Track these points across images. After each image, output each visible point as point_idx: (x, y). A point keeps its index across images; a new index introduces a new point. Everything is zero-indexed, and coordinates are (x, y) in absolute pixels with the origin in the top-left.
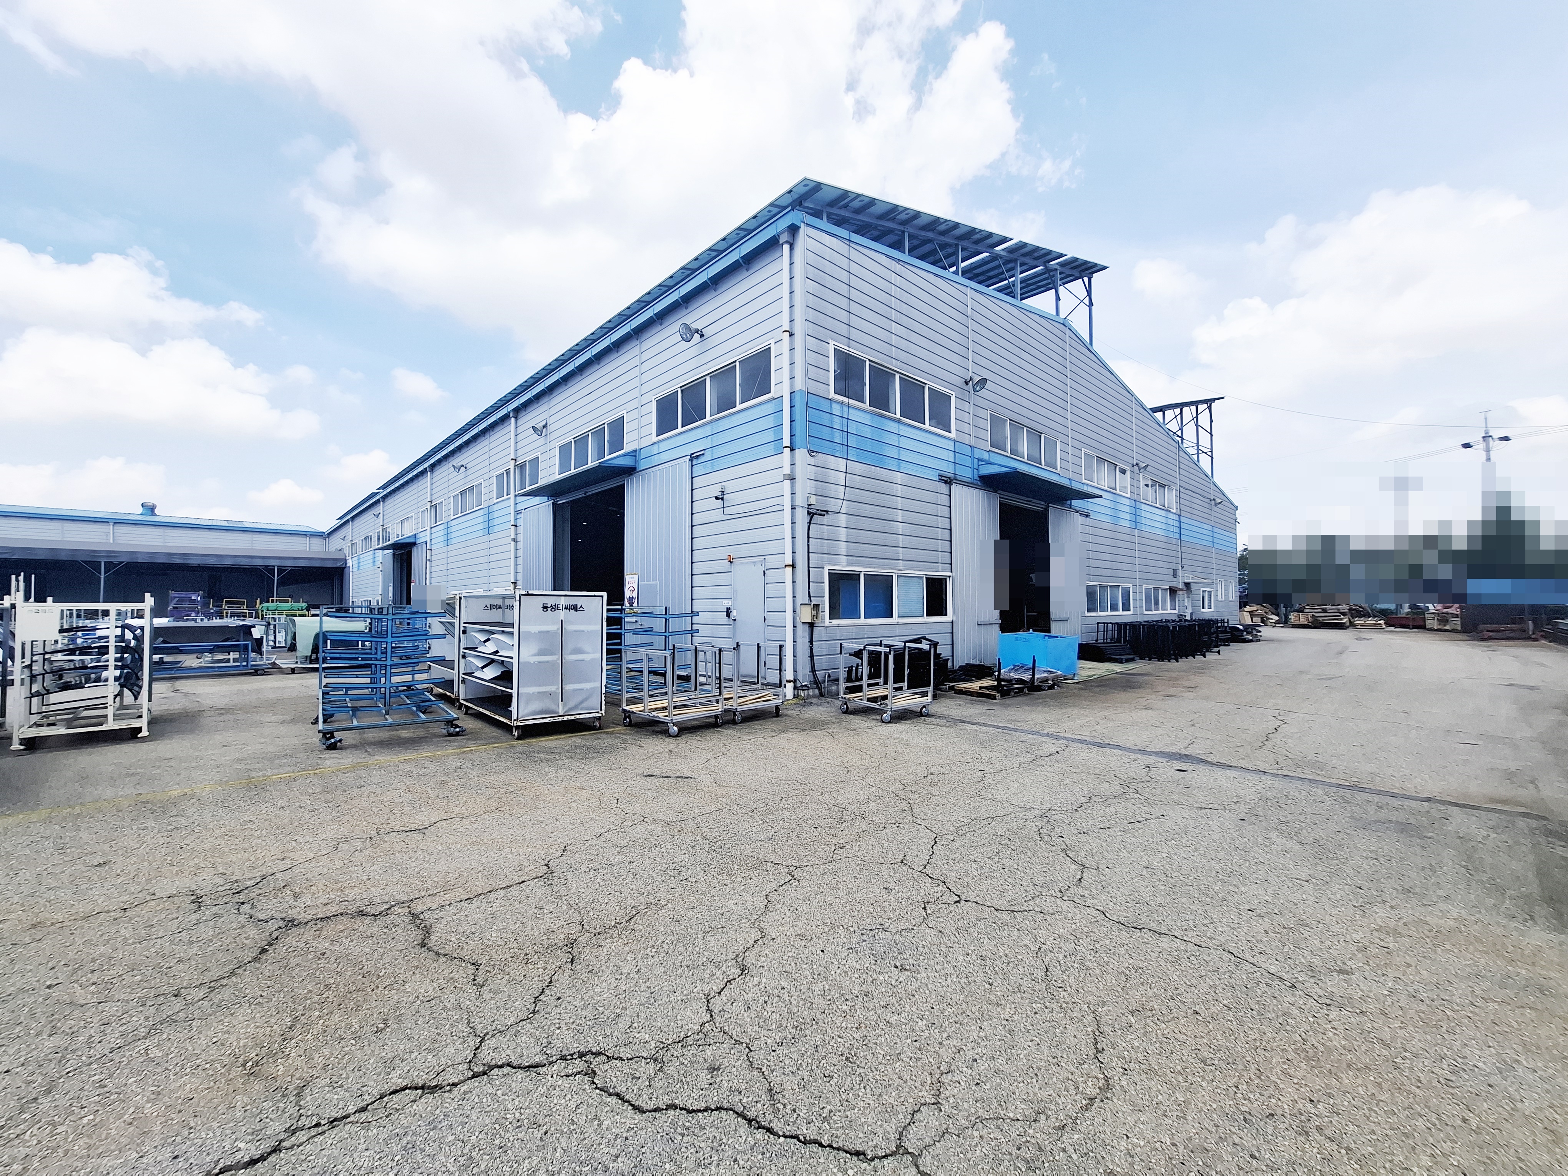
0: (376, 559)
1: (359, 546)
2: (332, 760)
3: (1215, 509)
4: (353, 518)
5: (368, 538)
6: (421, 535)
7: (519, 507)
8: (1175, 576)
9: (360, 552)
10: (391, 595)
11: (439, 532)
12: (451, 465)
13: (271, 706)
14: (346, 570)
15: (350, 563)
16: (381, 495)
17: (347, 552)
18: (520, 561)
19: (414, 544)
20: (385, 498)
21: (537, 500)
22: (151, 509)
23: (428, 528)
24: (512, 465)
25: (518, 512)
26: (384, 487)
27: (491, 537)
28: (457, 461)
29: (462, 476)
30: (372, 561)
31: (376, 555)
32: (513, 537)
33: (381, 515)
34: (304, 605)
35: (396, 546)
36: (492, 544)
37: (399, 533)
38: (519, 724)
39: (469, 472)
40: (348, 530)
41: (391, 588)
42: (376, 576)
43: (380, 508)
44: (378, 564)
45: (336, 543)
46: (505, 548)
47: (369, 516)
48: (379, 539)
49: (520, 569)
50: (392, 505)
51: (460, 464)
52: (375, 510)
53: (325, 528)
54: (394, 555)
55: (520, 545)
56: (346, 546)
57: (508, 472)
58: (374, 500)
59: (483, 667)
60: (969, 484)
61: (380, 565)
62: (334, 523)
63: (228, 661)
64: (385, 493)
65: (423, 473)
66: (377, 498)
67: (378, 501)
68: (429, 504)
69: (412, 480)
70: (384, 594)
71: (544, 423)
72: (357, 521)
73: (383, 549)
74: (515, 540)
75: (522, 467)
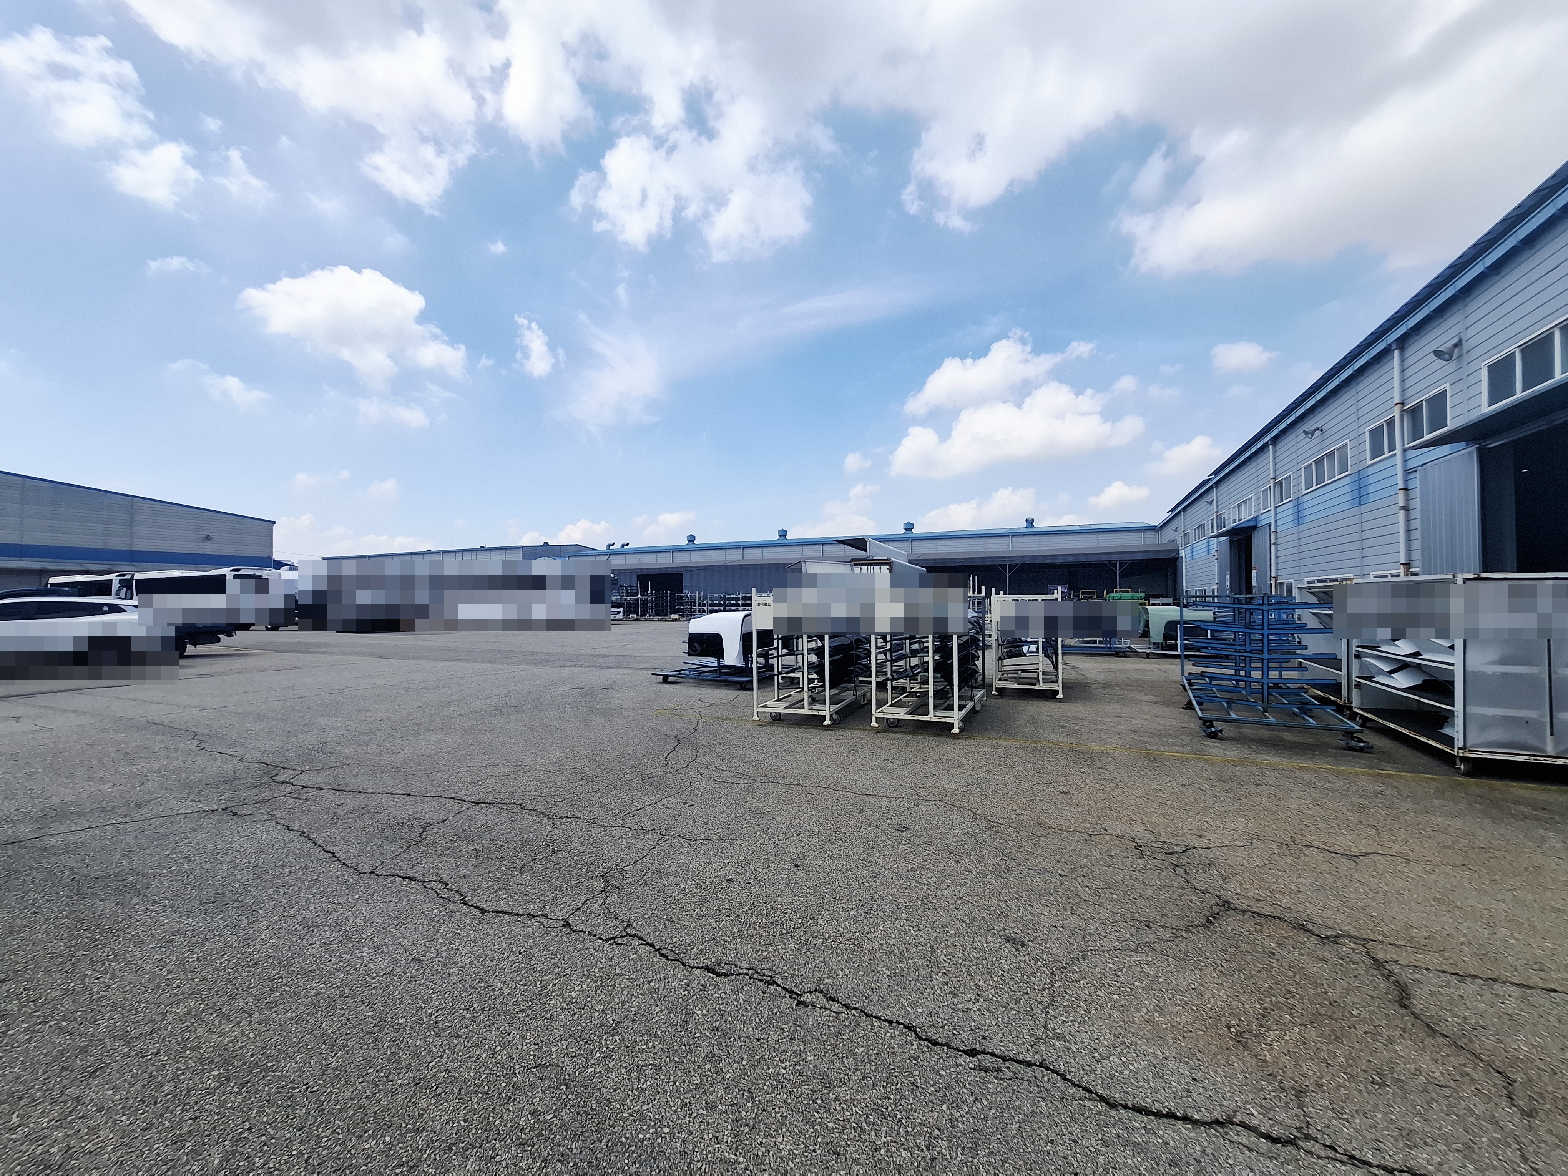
0: (1211, 547)
1: (1192, 535)
2: (1215, 749)
4: (1184, 509)
5: (1201, 527)
6: (1263, 517)
7: (1411, 464)
9: (1192, 541)
10: (1228, 583)
11: (1287, 512)
12: (1301, 430)
13: (1141, 685)
14: (1179, 560)
15: (1182, 553)
16: (1214, 481)
17: (1179, 543)
18: (1416, 535)
19: (1255, 528)
20: (1217, 484)
21: (1446, 449)
22: (1030, 522)
23: (1273, 508)
24: (1396, 413)
25: (1408, 472)
26: (1216, 473)
27: (1364, 508)
28: (1309, 425)
29: (1318, 440)
30: (1206, 549)
31: (1211, 543)
32: (1401, 504)
33: (1215, 502)
34: (1143, 595)
35: (1231, 533)
36: (1366, 517)
37: (1234, 518)
38: (1468, 755)
39: (1327, 434)
40: (1180, 521)
41: (1228, 577)
42: (1211, 564)
43: (1214, 494)
44: (1213, 552)
45: (1168, 535)
46: (1391, 520)
47: (1203, 503)
48: (1212, 527)
49: (1416, 544)
50: (1226, 489)
51: (1313, 428)
52: (1208, 498)
53: (1157, 522)
54: (1231, 541)
55: (1416, 514)
56: (1179, 537)
57: (1390, 423)
58: (1207, 487)
59: (1391, 672)
61: (1216, 554)
62: (1164, 516)
63: (1095, 642)
64: (1218, 478)
65: (1265, 446)
66: (1210, 484)
67: (1211, 488)
68: (1272, 481)
69: (1249, 458)
70: (1221, 584)
71: (1455, 340)
72: (1189, 512)
73: (1218, 536)
74: (1405, 508)
75: (1414, 412)
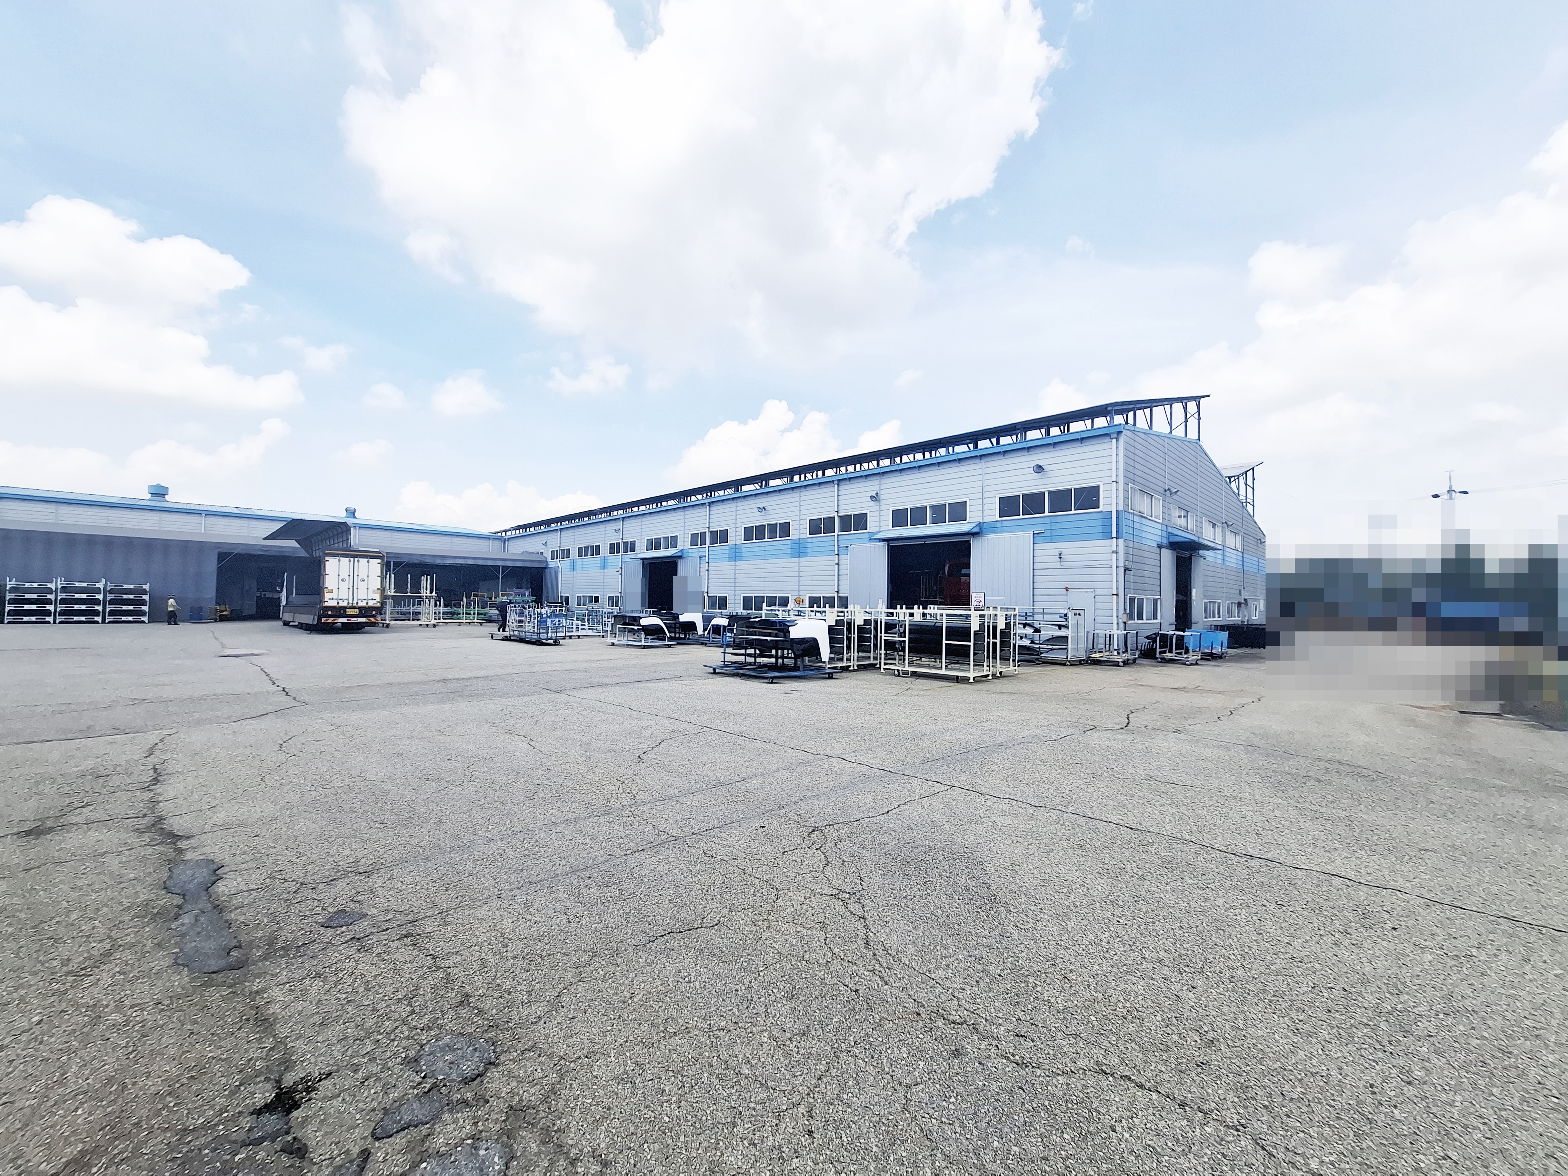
0: (611, 564)
3: (1260, 545)
6: (692, 551)
7: (843, 543)
8: (1240, 595)
9: (575, 556)
12: (740, 504)
14: (548, 570)
15: (555, 565)
16: (622, 516)
17: (548, 556)
18: (845, 578)
19: (680, 557)
20: (626, 518)
23: (705, 547)
24: (835, 515)
25: (841, 546)
27: (803, 559)
29: (758, 514)
30: (600, 565)
31: (610, 561)
32: (836, 561)
37: (648, 547)
42: (609, 577)
44: (614, 568)
46: (825, 568)
49: (846, 583)
50: (637, 524)
55: (846, 567)
60: (1166, 547)
61: (619, 570)
64: (629, 515)
66: (615, 517)
68: (706, 529)
69: (676, 509)
71: (874, 493)
74: (838, 564)
